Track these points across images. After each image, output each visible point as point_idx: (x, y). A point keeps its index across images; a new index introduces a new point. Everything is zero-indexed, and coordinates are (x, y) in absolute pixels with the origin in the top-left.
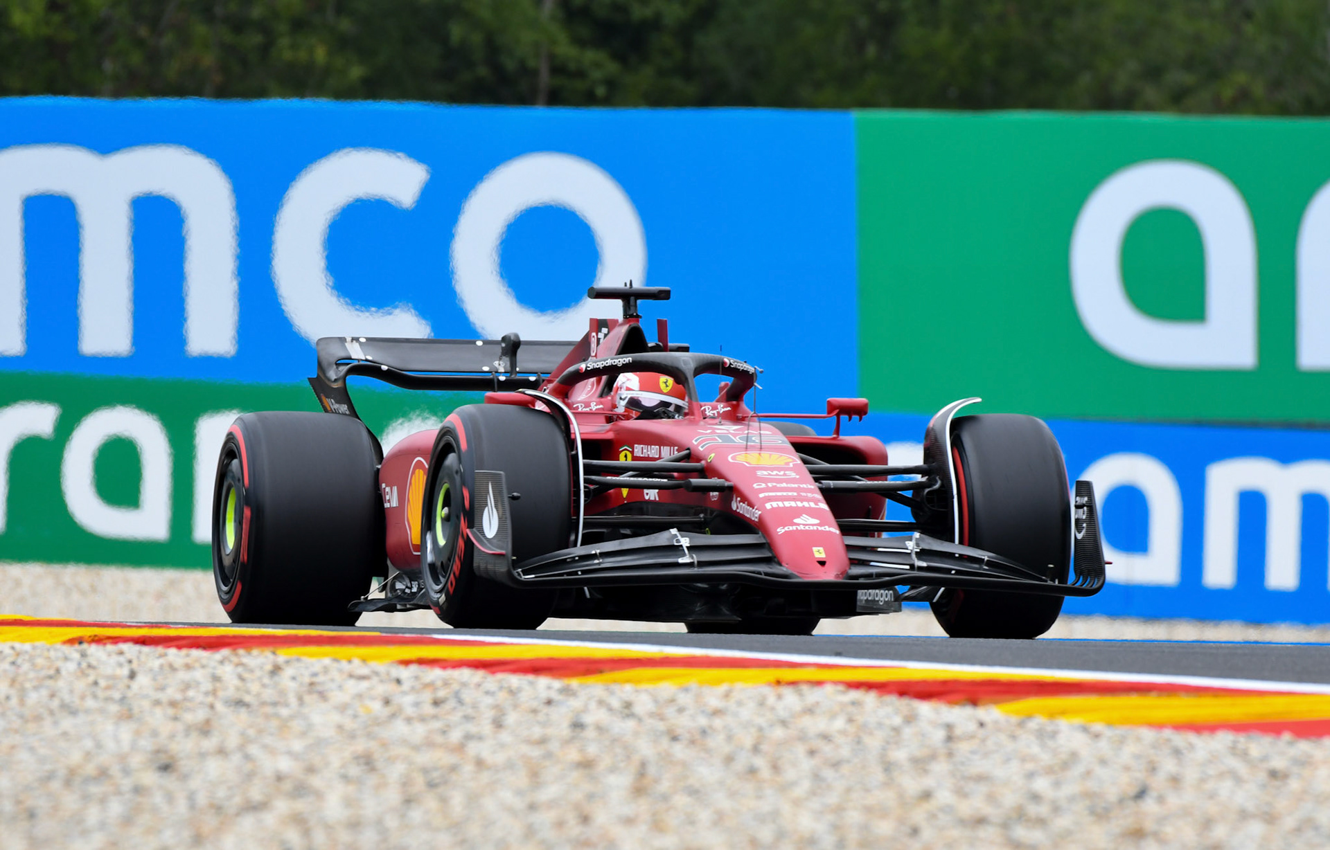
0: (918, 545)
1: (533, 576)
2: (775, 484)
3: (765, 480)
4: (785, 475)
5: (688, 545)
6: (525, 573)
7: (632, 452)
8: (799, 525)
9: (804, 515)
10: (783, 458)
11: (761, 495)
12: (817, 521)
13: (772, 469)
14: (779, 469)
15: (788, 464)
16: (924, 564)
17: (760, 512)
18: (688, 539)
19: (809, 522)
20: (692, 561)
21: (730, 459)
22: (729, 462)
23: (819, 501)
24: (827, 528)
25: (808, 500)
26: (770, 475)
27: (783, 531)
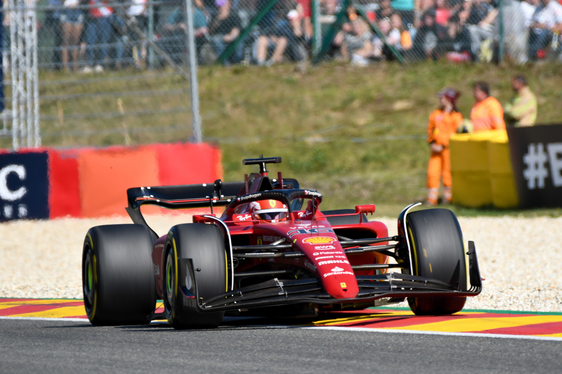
0: (392, 277)
1: (211, 306)
2: (323, 253)
3: (319, 251)
4: (328, 248)
5: (283, 286)
6: (207, 305)
7: (262, 239)
8: (334, 272)
9: (336, 267)
10: (330, 239)
11: (317, 259)
12: (342, 270)
13: (322, 245)
14: (325, 245)
15: (330, 242)
16: (396, 286)
17: (316, 267)
18: (282, 283)
19: (339, 270)
20: (285, 294)
21: (303, 242)
22: (302, 243)
24: (347, 273)
25: (339, 259)
26: (321, 248)
27: (327, 275)
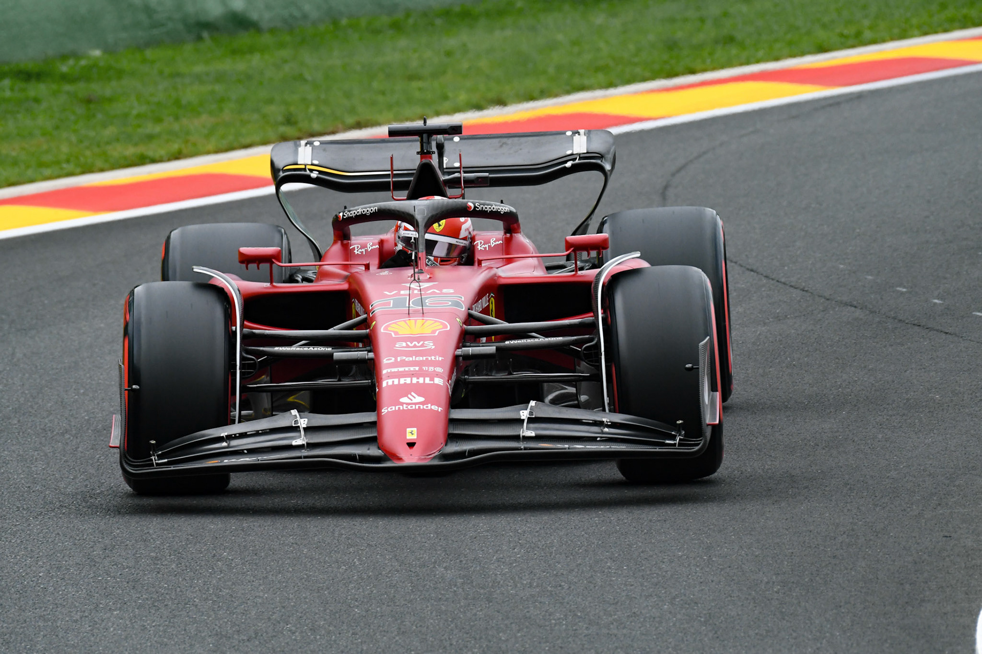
0: (531, 413)
1: (166, 460)
2: (404, 358)
3: (398, 353)
4: (422, 346)
5: (305, 426)
8: (402, 404)
9: (413, 393)
10: (438, 324)
11: (385, 372)
12: (422, 399)
13: (413, 339)
14: (421, 339)
15: (434, 332)
16: (532, 434)
18: (306, 420)
19: (414, 401)
20: (304, 443)
21: (382, 329)
23: (438, 375)
25: (426, 376)
26: (408, 346)
27: (386, 411)
